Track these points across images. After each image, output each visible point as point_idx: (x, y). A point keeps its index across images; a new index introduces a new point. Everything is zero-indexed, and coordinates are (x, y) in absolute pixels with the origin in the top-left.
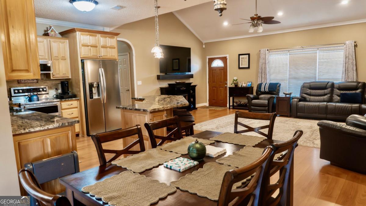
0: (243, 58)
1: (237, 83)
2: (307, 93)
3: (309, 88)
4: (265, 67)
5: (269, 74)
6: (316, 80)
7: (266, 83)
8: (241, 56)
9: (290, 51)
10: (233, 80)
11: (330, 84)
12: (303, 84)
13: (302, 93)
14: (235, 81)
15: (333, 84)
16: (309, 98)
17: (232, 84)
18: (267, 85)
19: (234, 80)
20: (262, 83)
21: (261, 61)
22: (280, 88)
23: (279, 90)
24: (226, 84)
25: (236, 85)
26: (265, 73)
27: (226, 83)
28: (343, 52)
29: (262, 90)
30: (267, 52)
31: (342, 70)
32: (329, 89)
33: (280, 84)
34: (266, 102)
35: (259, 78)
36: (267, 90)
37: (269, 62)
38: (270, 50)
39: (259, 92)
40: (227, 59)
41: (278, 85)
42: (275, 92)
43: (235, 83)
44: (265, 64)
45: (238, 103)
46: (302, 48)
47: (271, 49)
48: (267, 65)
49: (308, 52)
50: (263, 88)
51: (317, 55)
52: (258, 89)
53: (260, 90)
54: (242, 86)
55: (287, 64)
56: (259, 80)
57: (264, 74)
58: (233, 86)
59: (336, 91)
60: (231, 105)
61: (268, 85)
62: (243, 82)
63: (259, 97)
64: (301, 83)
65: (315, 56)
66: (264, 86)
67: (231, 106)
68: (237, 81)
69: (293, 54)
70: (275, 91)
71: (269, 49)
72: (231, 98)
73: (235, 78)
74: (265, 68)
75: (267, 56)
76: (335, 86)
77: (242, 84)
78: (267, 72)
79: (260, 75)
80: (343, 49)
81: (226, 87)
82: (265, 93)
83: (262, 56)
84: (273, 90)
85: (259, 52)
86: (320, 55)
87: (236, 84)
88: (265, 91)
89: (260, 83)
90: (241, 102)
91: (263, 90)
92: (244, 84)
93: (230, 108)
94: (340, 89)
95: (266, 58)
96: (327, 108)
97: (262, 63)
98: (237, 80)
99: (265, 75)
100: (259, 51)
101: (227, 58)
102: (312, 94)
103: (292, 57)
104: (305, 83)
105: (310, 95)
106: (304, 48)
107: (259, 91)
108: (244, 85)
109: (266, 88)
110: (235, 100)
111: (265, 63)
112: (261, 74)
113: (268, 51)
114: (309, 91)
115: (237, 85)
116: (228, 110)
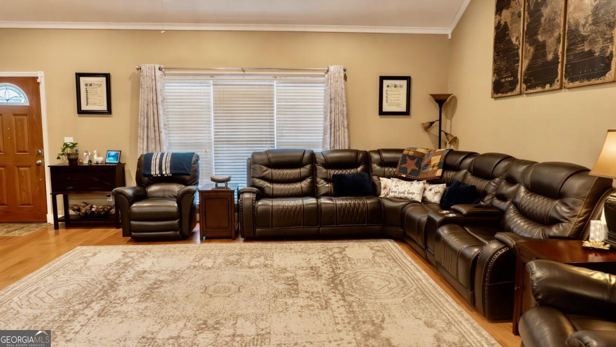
0: (91, 85)
1: (77, 153)
2: (264, 176)
3: (266, 165)
4: (155, 112)
5: (166, 129)
6: (274, 147)
7: (162, 155)
8: (82, 79)
9: (216, 77)
10: (62, 146)
11: (307, 155)
12: (252, 156)
13: (253, 177)
14: (69, 149)
15: (313, 156)
16: (270, 187)
17: (59, 158)
18: (164, 158)
19: (66, 146)
20: (152, 155)
21: (144, 96)
22: (198, 166)
23: (196, 171)
24: (41, 156)
25: (74, 160)
26: (157, 129)
27: (39, 154)
28: (323, 88)
29: (153, 173)
30: (158, 73)
31: (322, 125)
32: (308, 166)
33: (198, 157)
34: (173, 205)
35: (140, 140)
36: (168, 172)
37: (164, 99)
38: (165, 69)
39: (145, 178)
40: (39, 83)
41: (194, 159)
42: (187, 178)
43: (69, 155)
44: (155, 105)
45: (83, 211)
46: (243, 73)
47: (168, 67)
48: (160, 107)
49: (254, 83)
50: (157, 167)
51: (273, 91)
52: (143, 171)
53: (147, 173)
54: (90, 161)
55: (209, 107)
56: (140, 145)
57: (155, 131)
58: (64, 161)
59: (321, 170)
60: (59, 216)
61: (169, 159)
62: (95, 152)
63: (146, 193)
64: (246, 153)
65: (269, 91)
66: (158, 161)
67: (61, 220)
68: (75, 148)
69: (222, 85)
70: (188, 175)
71: (162, 66)
72: (60, 198)
73: (69, 140)
74: (156, 116)
75: (158, 84)
76: (317, 160)
77: (92, 155)
78: (162, 125)
79: (142, 133)
80: (324, 83)
81: (40, 167)
82: (161, 180)
83: (146, 82)
84: (183, 172)
85: (136, 71)
86: (280, 90)
87: (72, 157)
88: (162, 175)
89: (145, 153)
90: (92, 207)
91: (158, 172)
92: (99, 156)
93: (56, 227)
94: (328, 165)
95: (158, 89)
96: (321, 210)
97: (148, 101)
98: (74, 145)
99: (157, 133)
100: (138, 69)
101: (38, 81)
102: (275, 177)
103: (220, 91)
104: (254, 154)
105: (271, 180)
106: (246, 73)
107: (145, 175)
108: (98, 159)
109: (163, 167)
110: (72, 202)
111: (155, 101)
112: (146, 129)
113: (160, 72)
114: (269, 172)
115: (76, 159)
116: (52, 232)
